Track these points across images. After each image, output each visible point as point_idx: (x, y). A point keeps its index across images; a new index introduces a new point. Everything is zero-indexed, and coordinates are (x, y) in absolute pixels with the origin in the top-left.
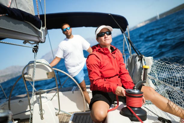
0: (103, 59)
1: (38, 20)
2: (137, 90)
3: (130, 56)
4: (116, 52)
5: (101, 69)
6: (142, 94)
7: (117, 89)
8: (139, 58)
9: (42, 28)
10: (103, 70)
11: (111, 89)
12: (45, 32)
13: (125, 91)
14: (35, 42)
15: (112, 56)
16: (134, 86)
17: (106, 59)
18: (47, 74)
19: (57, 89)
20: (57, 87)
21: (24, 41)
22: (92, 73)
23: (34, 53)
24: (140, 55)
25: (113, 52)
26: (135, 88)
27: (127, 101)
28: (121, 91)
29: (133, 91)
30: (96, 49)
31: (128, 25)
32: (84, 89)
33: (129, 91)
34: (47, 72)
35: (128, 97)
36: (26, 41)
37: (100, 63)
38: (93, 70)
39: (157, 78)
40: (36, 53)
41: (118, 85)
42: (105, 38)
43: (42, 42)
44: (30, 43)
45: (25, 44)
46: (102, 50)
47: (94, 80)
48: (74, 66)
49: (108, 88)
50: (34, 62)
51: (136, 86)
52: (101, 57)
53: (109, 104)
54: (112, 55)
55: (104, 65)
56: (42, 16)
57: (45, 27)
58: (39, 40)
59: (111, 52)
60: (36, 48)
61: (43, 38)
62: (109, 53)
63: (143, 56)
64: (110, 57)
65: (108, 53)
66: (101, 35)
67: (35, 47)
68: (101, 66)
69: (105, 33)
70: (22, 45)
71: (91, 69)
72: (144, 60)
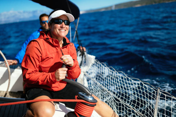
8: (81, 53)
30: (44, 37)
46: (51, 41)
54: (61, 51)
62: (58, 46)
69: (63, 21)
72: (85, 56)
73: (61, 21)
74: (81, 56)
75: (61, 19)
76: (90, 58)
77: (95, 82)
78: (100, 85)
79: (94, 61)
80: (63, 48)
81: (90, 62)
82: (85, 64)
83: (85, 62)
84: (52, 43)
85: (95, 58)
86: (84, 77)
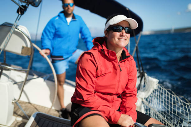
8: (139, 74)
18: (23, 47)
19: (27, 72)
20: (28, 70)
23: (18, 14)
24: (142, 72)
32: (62, 83)
40: (20, 15)
46: (106, 53)
50: (12, 25)
54: (119, 66)
60: (23, 8)
67: (22, 6)
69: (124, 28)
72: (145, 79)
73: (121, 28)
74: (140, 78)
75: (120, 26)
76: (152, 81)
77: (156, 114)
78: (163, 119)
79: (157, 86)
80: (121, 62)
81: (150, 86)
82: (145, 88)
83: (144, 86)
84: (108, 55)
85: (158, 82)
86: (141, 105)
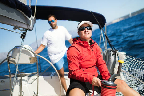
0: (82, 51)
1: (29, 9)
2: (111, 82)
3: (105, 50)
4: (95, 45)
5: (80, 60)
6: (116, 86)
7: (93, 79)
8: (113, 53)
9: (31, 17)
10: (82, 61)
11: (88, 79)
12: (33, 21)
13: (100, 82)
14: (24, 29)
15: (91, 49)
16: (110, 79)
17: (85, 52)
18: (30, 59)
19: (37, 73)
20: (38, 72)
21: (14, 27)
22: (72, 64)
23: (22, 39)
24: (114, 50)
25: (92, 45)
26: (110, 80)
27: (101, 91)
28: (97, 82)
29: (108, 83)
30: (76, 42)
31: (106, 23)
33: (105, 82)
34: (30, 57)
35: (103, 88)
36: (16, 28)
37: (80, 55)
38: (73, 61)
39: (128, 72)
40: (23, 39)
41: (94, 76)
42: (85, 32)
43: (30, 30)
44: (19, 29)
45: (15, 29)
46: (82, 43)
47: (73, 70)
48: (55, 54)
49: (85, 78)
50: (20, 46)
51: (111, 78)
52: (81, 50)
53: (85, 92)
55: (83, 57)
56: (33, 7)
57: (35, 17)
58: (28, 27)
59: (90, 45)
60: (24, 34)
61: (31, 26)
63: (117, 51)
64: (89, 50)
65: (87, 46)
66: (82, 29)
67: (23, 33)
68: (80, 57)
69: (86, 28)
70: (12, 31)
71: (71, 61)
74: (114, 55)
84: (83, 44)
